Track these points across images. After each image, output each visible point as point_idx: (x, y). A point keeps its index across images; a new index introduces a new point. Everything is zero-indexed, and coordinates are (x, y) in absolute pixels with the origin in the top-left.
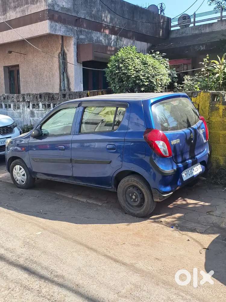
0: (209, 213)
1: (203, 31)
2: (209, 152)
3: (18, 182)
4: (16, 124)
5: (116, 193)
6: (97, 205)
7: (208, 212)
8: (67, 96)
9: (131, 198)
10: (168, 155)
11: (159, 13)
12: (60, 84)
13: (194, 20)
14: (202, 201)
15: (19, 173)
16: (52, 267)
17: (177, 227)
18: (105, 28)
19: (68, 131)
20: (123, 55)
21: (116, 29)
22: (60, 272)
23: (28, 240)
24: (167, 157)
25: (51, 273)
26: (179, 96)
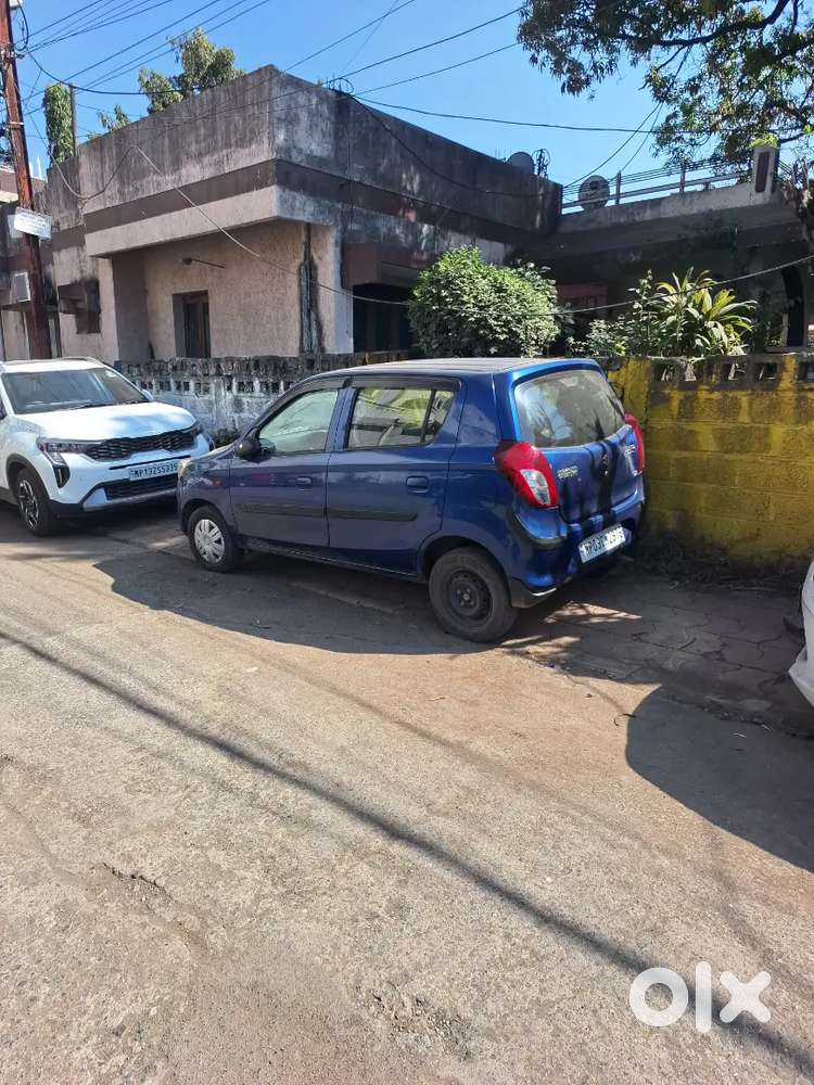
0: (637, 637)
1: (637, 218)
2: (643, 499)
3: (205, 557)
4: (201, 427)
5: (426, 587)
6: (384, 613)
7: (635, 635)
8: (318, 365)
9: (460, 598)
10: (548, 503)
11: (536, 173)
12: (301, 340)
13: (618, 189)
14: (621, 610)
15: (208, 537)
16: (282, 745)
17: (563, 667)
18: (407, 208)
19: (320, 446)
20: (451, 268)
21: (434, 209)
22: (298, 756)
23: (228, 684)
24: (545, 507)
25: (280, 756)
26: (579, 367)
